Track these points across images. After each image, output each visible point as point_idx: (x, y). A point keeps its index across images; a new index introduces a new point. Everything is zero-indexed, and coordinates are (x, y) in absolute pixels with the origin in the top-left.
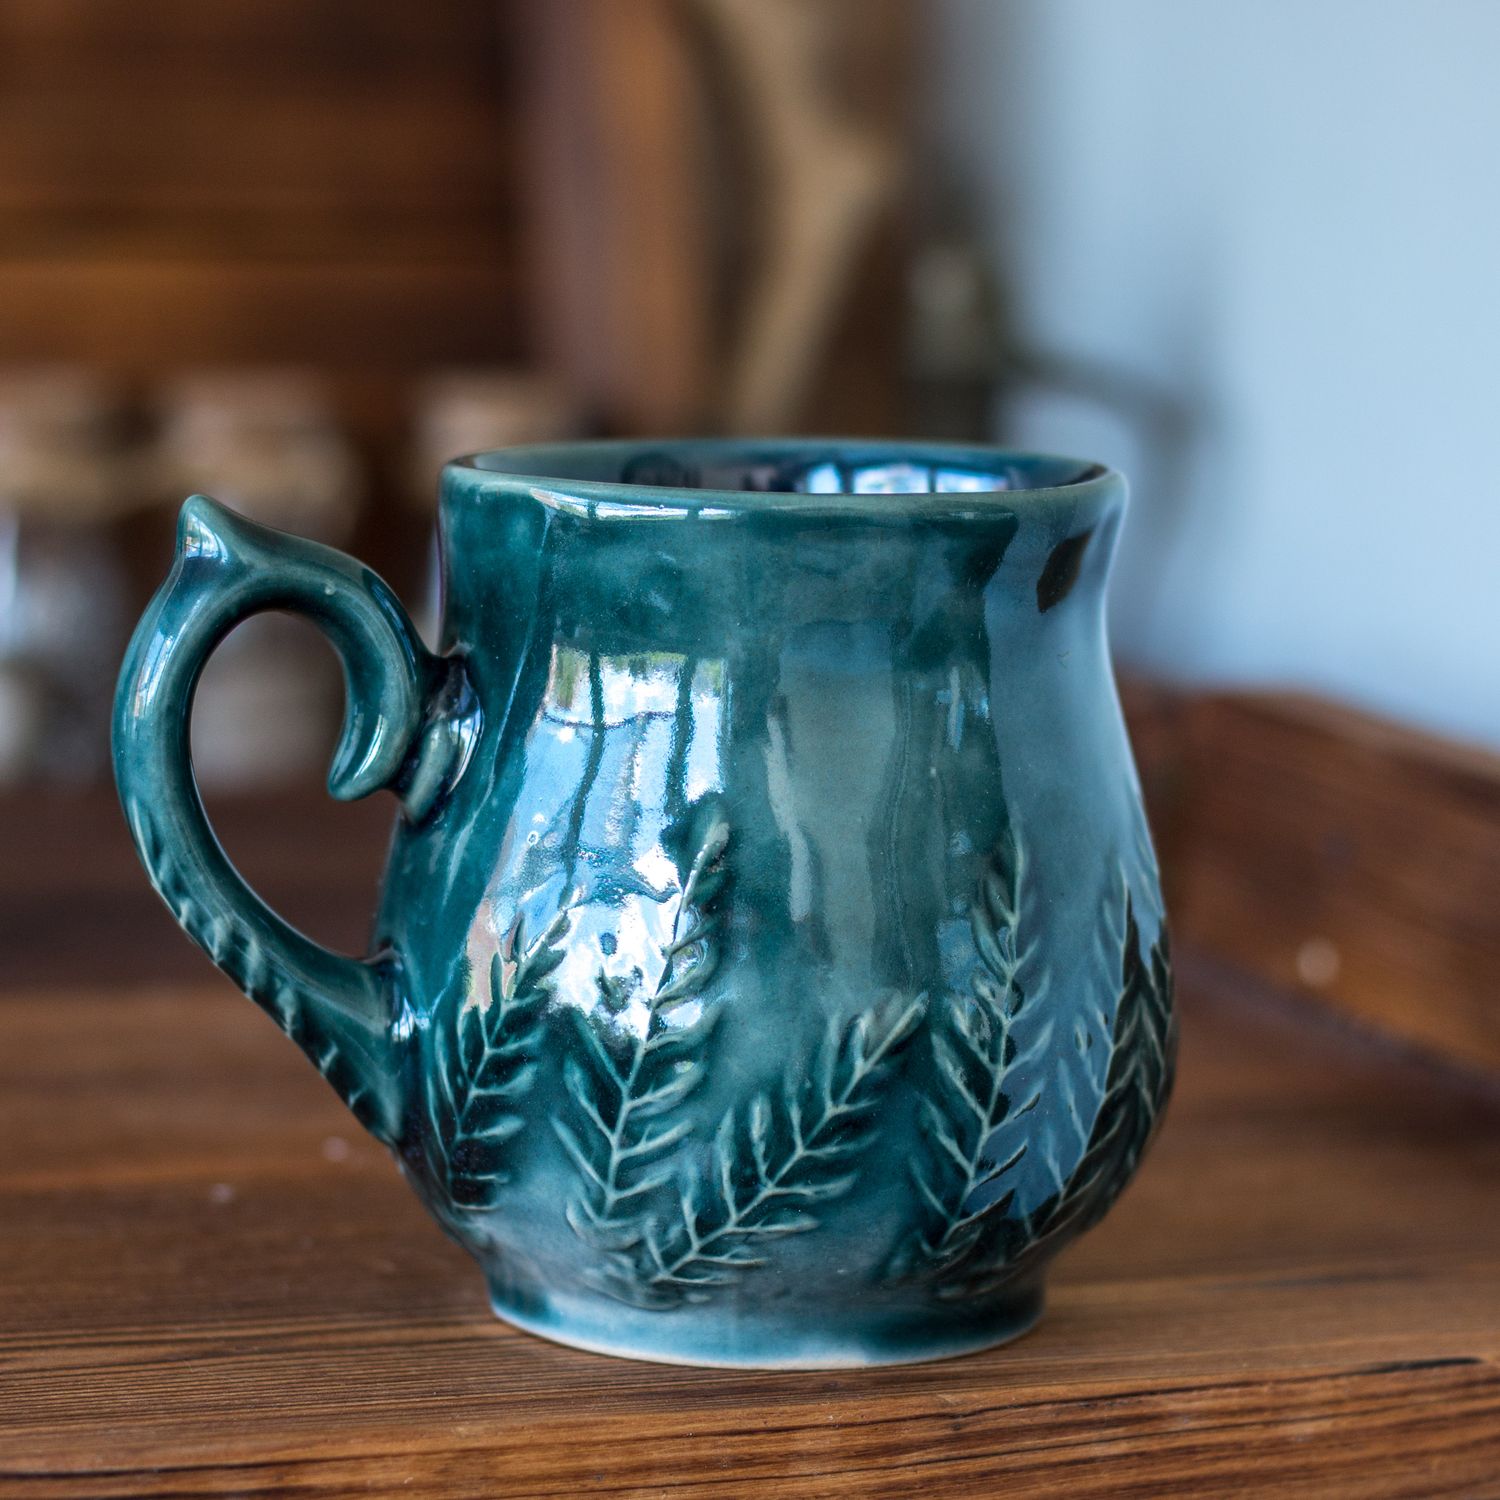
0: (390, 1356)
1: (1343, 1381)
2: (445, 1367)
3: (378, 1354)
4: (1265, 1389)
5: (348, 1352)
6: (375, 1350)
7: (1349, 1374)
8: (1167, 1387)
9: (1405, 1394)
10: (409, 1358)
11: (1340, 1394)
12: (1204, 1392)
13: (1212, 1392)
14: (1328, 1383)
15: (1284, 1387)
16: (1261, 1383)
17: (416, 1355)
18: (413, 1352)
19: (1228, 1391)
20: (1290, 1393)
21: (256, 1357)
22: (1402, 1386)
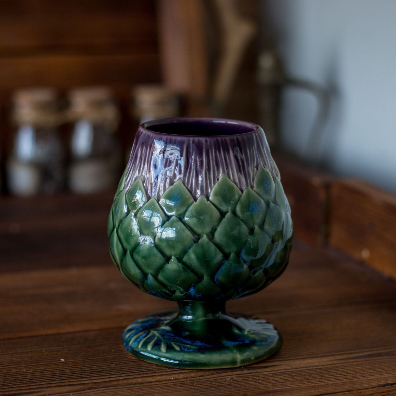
0: (135, 388)
1: (374, 389)
2: (149, 391)
3: (132, 387)
4: (354, 392)
5: (125, 387)
6: (131, 386)
7: (375, 387)
8: (330, 393)
9: (389, 391)
10: (140, 388)
11: (373, 392)
12: (339, 393)
13: (341, 393)
14: (370, 390)
15: (359, 391)
16: (353, 391)
17: (142, 387)
18: (141, 386)
19: (345, 393)
20: (361, 393)
21: (102, 389)
22: (388, 389)
